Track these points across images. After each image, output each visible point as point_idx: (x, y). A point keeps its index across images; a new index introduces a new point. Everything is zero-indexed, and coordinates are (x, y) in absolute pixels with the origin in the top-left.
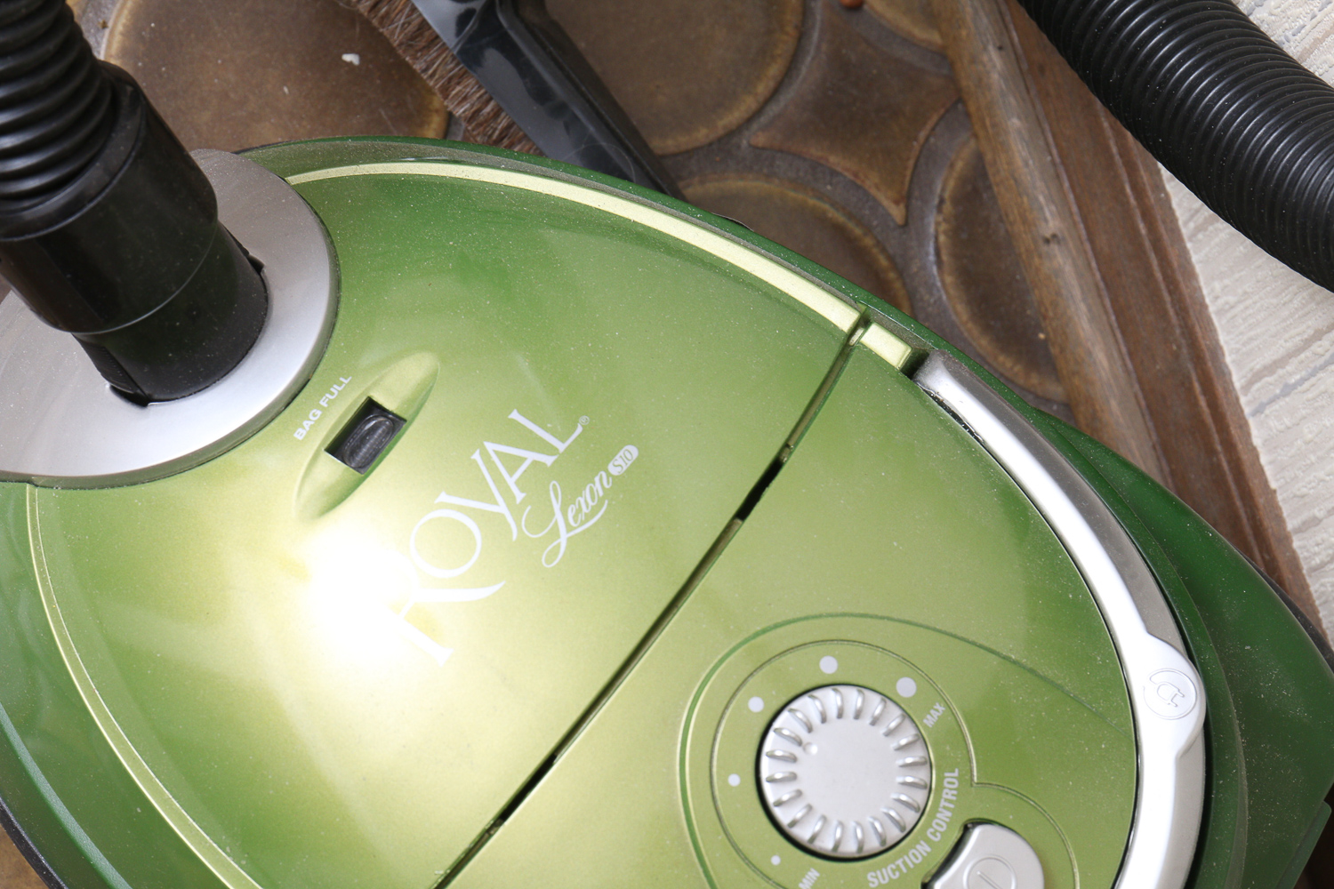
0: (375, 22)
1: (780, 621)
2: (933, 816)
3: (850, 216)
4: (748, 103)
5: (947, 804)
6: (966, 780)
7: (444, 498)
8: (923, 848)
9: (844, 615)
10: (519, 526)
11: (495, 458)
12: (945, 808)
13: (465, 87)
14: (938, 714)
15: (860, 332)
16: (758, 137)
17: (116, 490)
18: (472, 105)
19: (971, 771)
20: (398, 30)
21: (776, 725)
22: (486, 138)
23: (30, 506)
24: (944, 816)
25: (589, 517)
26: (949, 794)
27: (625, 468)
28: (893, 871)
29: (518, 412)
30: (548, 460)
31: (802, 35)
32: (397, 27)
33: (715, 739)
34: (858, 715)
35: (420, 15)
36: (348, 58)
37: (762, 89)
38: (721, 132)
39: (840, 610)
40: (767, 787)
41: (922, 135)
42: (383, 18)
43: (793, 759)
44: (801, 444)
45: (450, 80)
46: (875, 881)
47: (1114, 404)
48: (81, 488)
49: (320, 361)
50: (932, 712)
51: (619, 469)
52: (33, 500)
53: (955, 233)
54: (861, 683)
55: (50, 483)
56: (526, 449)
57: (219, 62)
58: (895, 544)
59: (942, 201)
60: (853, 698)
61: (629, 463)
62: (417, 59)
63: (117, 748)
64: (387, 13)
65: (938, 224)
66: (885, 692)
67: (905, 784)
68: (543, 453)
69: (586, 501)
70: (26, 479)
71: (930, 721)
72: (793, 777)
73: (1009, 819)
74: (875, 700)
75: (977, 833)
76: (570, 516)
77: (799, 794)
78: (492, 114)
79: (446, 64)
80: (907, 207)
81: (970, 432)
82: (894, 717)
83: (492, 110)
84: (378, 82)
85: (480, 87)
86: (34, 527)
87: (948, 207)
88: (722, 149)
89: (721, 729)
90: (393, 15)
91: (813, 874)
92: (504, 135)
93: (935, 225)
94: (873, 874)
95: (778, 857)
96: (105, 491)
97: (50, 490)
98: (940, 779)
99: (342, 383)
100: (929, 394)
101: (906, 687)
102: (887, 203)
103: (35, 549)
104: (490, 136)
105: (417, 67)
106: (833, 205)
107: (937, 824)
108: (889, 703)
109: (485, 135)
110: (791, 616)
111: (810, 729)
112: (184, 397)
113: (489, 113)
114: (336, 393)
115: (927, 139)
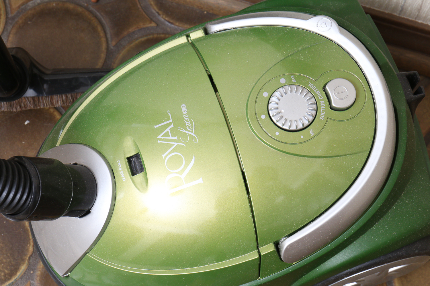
0: (24, 109)
1: (247, 99)
2: (317, 95)
3: (146, 36)
4: (103, 40)
5: (316, 90)
6: (313, 82)
7: (164, 156)
8: (322, 102)
9: (256, 83)
10: (183, 143)
11: (163, 138)
12: (316, 91)
13: (55, 99)
14: (294, 78)
15: (189, 39)
16: (112, 44)
17: (105, 233)
18: (61, 101)
19: (312, 80)
20: (30, 105)
21: (271, 115)
22: (70, 103)
23: (93, 257)
24: (318, 93)
25: (192, 125)
26: (314, 88)
27: (186, 110)
28: (323, 112)
29: (155, 125)
30: (172, 126)
31: (96, 17)
32: (29, 105)
33: (265, 132)
34: (282, 96)
35: (30, 97)
36: (26, 123)
37: (102, 34)
38: (105, 51)
39: (254, 84)
40: (284, 127)
41: (139, 6)
42: (25, 106)
43: (282, 117)
44: (208, 67)
45: (51, 101)
46: (322, 118)
47: (234, 6)
48: (98, 242)
49: (109, 164)
50: (292, 79)
51: (186, 111)
52: (92, 255)
53: (167, 15)
54: (275, 90)
55: (90, 248)
56: (165, 129)
57: (5, 153)
58: (247, 61)
59: (158, 13)
60: (277, 94)
61: (186, 108)
62: (40, 105)
63: (166, 274)
64: (24, 105)
65: (162, 17)
66: (280, 86)
67: (305, 96)
68: (169, 126)
69: (188, 124)
70: (85, 254)
71: (294, 81)
72: (286, 120)
73: (329, 79)
74: (281, 89)
75: (327, 87)
76: (189, 129)
77: (291, 121)
78: (66, 98)
79: (46, 100)
80: (154, 21)
81: (231, 29)
82: (288, 88)
83: (65, 97)
84: (37, 120)
85: (58, 96)
86: (98, 259)
87: (160, 12)
88: (109, 53)
89: (263, 129)
90: (26, 104)
91: (311, 131)
92: (73, 98)
93: (162, 18)
94: (321, 117)
95: (301, 136)
96: (103, 236)
97: (92, 250)
98: (309, 88)
99: (119, 162)
100: (215, 32)
101: (283, 81)
102: (149, 25)
103: (104, 262)
104: (71, 101)
105: (42, 107)
106: (141, 37)
107: (319, 95)
108: (284, 87)
109: (69, 103)
110: (248, 96)
111: (278, 108)
112: (95, 201)
113: (65, 98)
114: (120, 165)
115: (141, 6)
